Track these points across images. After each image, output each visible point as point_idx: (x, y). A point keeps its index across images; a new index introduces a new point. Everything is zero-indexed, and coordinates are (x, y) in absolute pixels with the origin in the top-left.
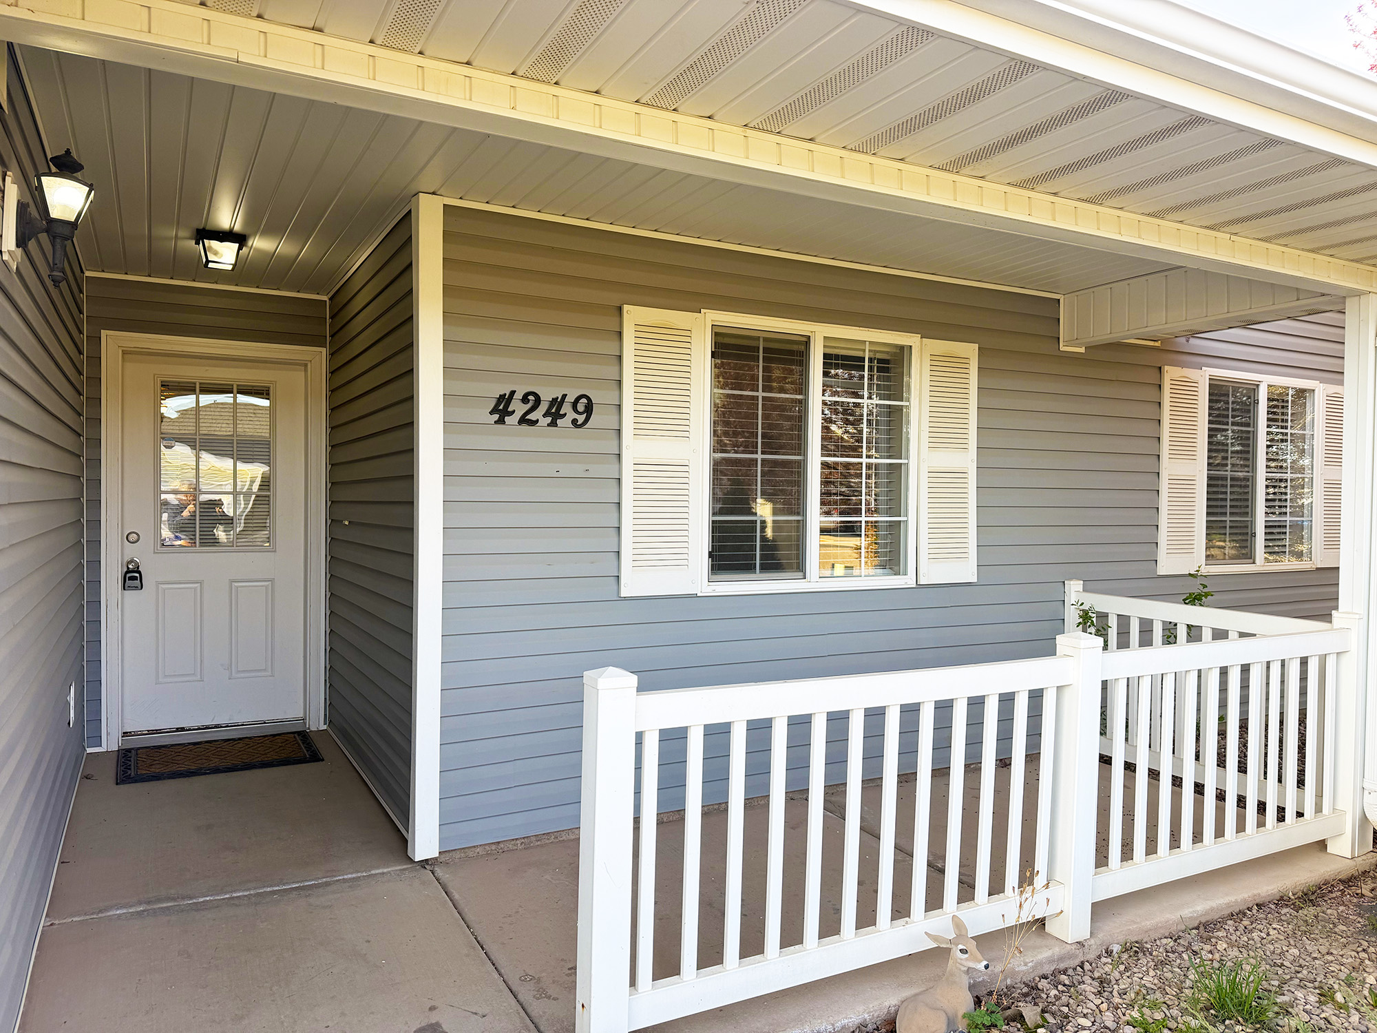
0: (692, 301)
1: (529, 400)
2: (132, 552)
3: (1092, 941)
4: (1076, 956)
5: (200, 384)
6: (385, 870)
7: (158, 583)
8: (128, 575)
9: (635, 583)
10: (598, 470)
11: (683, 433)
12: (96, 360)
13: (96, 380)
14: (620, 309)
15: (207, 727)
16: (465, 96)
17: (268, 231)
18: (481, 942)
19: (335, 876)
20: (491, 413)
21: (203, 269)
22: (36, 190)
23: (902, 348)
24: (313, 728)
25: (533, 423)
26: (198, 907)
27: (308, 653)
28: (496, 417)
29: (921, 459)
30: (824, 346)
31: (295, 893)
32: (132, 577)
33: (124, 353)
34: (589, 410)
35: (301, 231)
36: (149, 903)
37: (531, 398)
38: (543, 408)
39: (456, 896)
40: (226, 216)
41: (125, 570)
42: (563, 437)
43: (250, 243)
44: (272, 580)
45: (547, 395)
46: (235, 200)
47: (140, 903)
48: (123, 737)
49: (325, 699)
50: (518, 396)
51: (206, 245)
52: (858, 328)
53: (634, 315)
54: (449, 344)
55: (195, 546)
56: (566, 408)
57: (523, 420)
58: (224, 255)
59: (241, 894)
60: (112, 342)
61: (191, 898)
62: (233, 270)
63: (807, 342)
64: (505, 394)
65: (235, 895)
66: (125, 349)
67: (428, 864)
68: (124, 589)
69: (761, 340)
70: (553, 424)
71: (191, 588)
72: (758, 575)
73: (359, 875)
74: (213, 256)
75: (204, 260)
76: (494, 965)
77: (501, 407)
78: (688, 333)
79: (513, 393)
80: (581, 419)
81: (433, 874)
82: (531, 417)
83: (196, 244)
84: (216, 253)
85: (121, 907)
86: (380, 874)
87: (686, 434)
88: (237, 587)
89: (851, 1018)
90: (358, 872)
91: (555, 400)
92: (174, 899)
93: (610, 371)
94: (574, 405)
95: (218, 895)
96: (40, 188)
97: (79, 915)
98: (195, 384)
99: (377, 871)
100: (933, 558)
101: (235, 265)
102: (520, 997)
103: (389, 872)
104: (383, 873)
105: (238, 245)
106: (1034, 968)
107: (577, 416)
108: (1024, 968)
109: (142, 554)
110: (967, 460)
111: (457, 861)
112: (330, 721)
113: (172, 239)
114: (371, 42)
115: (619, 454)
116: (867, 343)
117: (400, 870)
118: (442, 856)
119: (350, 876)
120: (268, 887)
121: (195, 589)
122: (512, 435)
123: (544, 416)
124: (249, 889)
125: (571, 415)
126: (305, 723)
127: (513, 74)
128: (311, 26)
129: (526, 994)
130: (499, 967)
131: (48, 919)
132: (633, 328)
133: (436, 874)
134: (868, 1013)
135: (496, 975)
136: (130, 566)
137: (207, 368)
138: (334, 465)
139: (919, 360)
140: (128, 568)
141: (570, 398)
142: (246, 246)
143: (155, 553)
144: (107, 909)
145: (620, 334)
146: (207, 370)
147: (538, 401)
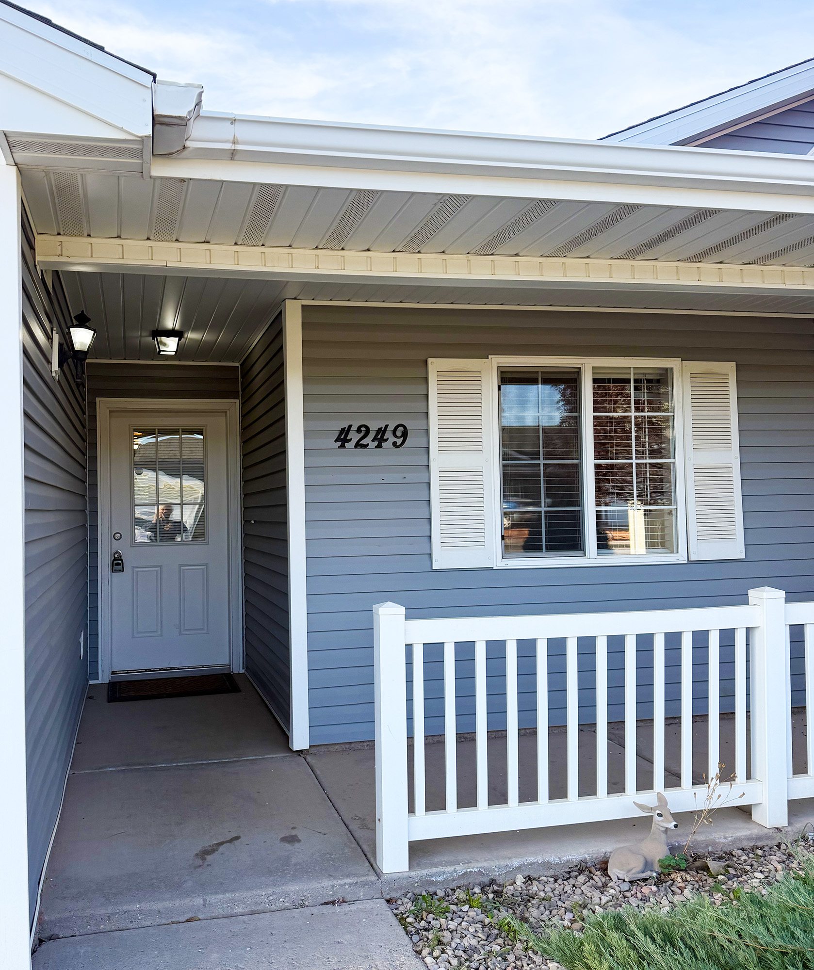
0: (481, 351)
1: (361, 431)
2: (117, 546)
3: (789, 829)
4: (774, 839)
5: (158, 429)
6: (274, 756)
7: (134, 567)
8: (115, 562)
9: (442, 559)
10: (411, 477)
11: (478, 449)
12: (93, 418)
13: (93, 431)
14: (426, 362)
15: (165, 670)
16: (289, 265)
17: (195, 329)
18: (330, 798)
19: (242, 758)
20: (336, 441)
21: (158, 355)
22: (67, 334)
23: (666, 369)
24: (235, 672)
25: (365, 446)
26: (157, 769)
27: (231, 617)
28: (339, 443)
29: (687, 458)
30: (593, 373)
31: (215, 765)
32: (117, 564)
33: (110, 412)
34: (405, 435)
35: (217, 327)
36: (128, 765)
37: (363, 429)
38: (372, 435)
39: (318, 772)
40: (170, 321)
41: (113, 558)
42: (388, 455)
43: (186, 336)
44: (206, 565)
45: (374, 426)
46: (176, 310)
47: (123, 765)
48: (111, 674)
49: (243, 650)
50: (354, 428)
51: (159, 340)
52: (623, 358)
53: (436, 365)
54: (307, 397)
55: (157, 542)
56: (388, 435)
57: (358, 445)
58: (170, 345)
59: (183, 764)
60: (104, 405)
61: (153, 765)
62: (175, 354)
63: (579, 372)
64: (345, 428)
65: (179, 764)
66: (111, 409)
67: (302, 754)
68: (113, 572)
69: (540, 374)
70: (379, 446)
71: (154, 571)
72: (544, 553)
73: (257, 757)
74: (163, 347)
75: (158, 350)
76: (337, 810)
77: (342, 437)
78: (478, 374)
79: (350, 426)
80: (399, 441)
81: (305, 760)
82: (363, 442)
83: (153, 339)
84: (165, 345)
85: (112, 767)
86: (270, 758)
87: (480, 448)
88: (184, 570)
89: (574, 856)
90: (256, 756)
91: (380, 429)
92: (142, 764)
93: (420, 406)
94: (394, 432)
95: (169, 764)
96: (69, 333)
97: (89, 770)
98: (155, 429)
99: (269, 756)
100: (702, 538)
101: (176, 352)
102: (350, 827)
103: (276, 757)
104: (273, 758)
105: (178, 338)
106: (734, 842)
107: (396, 440)
108: (724, 841)
109: (122, 548)
110: (731, 457)
111: (322, 753)
112: (247, 667)
113: (137, 337)
114: (236, 244)
115: (429, 465)
116: (632, 369)
117: (283, 756)
118: (313, 749)
119: (251, 758)
120: (199, 761)
121: (157, 571)
122: (351, 456)
123: (373, 441)
124: (188, 762)
125: (392, 439)
126: (230, 668)
127: (316, 248)
128: (204, 241)
129: (354, 826)
130: (339, 812)
131: (71, 771)
132: (436, 374)
133: (307, 760)
134: (588, 854)
135: (336, 815)
136: (116, 556)
137: (162, 419)
138: (246, 482)
139: (680, 380)
140: (115, 557)
141: (391, 428)
142: (184, 338)
143: (131, 546)
144: (106, 767)
145: (426, 379)
146: (162, 420)
147: (368, 431)
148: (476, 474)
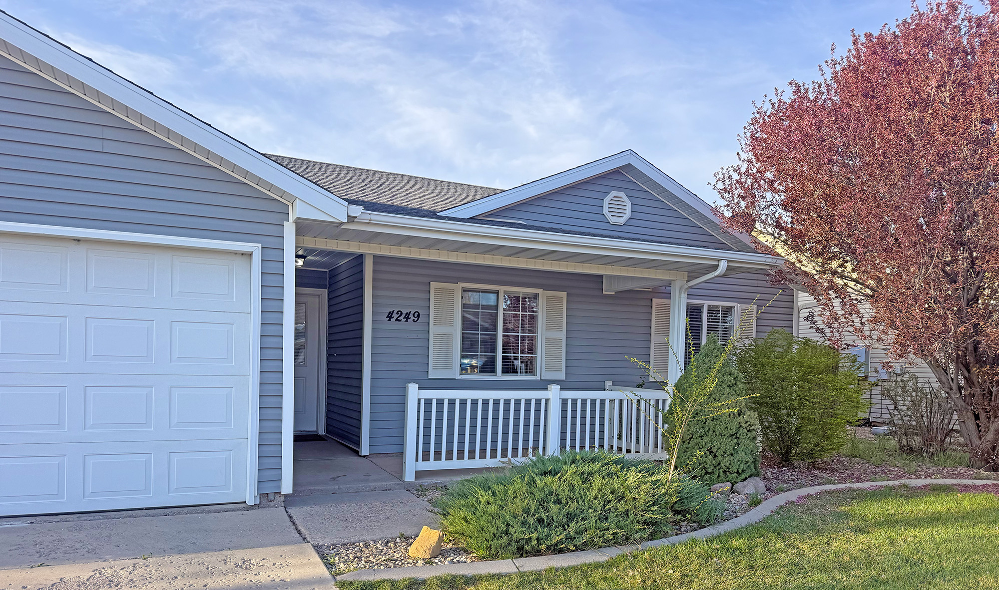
0: (455, 280)
1: (398, 314)
9: (433, 375)
10: (420, 335)
14: (430, 283)
18: (381, 468)
20: (387, 317)
23: (536, 294)
24: (320, 434)
25: (400, 321)
27: (319, 405)
29: (543, 334)
30: (504, 294)
31: (326, 460)
34: (418, 316)
39: (374, 462)
42: (410, 325)
44: (305, 377)
45: (404, 312)
49: (325, 423)
50: (395, 312)
52: (517, 287)
53: (434, 285)
54: (374, 296)
56: (411, 316)
57: (397, 320)
63: (497, 293)
64: (391, 312)
65: (309, 460)
69: (481, 292)
70: (407, 321)
72: (479, 373)
73: (345, 458)
77: (390, 316)
78: (453, 290)
79: (393, 311)
80: (416, 319)
81: (367, 458)
82: (399, 318)
87: (452, 324)
91: (407, 313)
93: (426, 304)
94: (414, 315)
99: (351, 456)
100: (547, 371)
102: (391, 473)
103: (354, 456)
110: (562, 335)
111: (374, 457)
112: (327, 432)
115: (429, 331)
116: (522, 292)
117: (357, 458)
118: (370, 455)
119: (342, 458)
122: (393, 325)
123: (404, 318)
124: (313, 459)
125: (413, 318)
126: (317, 432)
130: (385, 470)
132: (434, 289)
139: (542, 299)
141: (412, 313)
145: (429, 291)
147: (402, 313)
148: (450, 336)
